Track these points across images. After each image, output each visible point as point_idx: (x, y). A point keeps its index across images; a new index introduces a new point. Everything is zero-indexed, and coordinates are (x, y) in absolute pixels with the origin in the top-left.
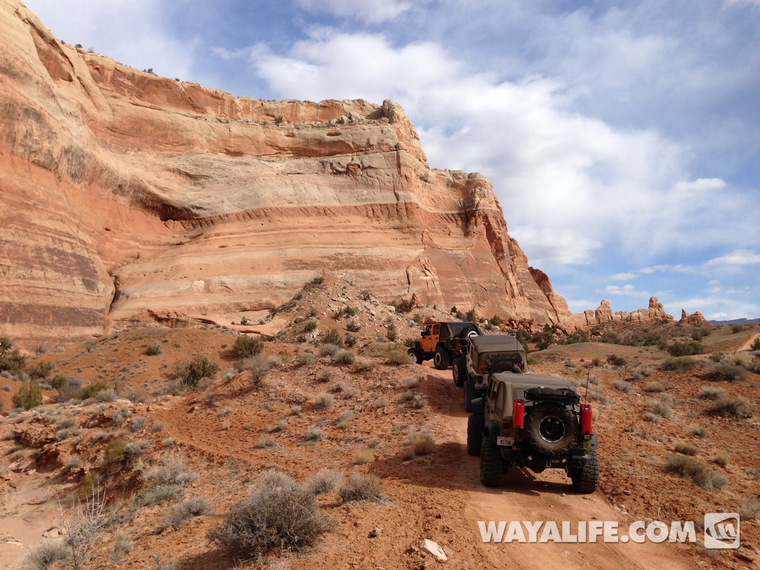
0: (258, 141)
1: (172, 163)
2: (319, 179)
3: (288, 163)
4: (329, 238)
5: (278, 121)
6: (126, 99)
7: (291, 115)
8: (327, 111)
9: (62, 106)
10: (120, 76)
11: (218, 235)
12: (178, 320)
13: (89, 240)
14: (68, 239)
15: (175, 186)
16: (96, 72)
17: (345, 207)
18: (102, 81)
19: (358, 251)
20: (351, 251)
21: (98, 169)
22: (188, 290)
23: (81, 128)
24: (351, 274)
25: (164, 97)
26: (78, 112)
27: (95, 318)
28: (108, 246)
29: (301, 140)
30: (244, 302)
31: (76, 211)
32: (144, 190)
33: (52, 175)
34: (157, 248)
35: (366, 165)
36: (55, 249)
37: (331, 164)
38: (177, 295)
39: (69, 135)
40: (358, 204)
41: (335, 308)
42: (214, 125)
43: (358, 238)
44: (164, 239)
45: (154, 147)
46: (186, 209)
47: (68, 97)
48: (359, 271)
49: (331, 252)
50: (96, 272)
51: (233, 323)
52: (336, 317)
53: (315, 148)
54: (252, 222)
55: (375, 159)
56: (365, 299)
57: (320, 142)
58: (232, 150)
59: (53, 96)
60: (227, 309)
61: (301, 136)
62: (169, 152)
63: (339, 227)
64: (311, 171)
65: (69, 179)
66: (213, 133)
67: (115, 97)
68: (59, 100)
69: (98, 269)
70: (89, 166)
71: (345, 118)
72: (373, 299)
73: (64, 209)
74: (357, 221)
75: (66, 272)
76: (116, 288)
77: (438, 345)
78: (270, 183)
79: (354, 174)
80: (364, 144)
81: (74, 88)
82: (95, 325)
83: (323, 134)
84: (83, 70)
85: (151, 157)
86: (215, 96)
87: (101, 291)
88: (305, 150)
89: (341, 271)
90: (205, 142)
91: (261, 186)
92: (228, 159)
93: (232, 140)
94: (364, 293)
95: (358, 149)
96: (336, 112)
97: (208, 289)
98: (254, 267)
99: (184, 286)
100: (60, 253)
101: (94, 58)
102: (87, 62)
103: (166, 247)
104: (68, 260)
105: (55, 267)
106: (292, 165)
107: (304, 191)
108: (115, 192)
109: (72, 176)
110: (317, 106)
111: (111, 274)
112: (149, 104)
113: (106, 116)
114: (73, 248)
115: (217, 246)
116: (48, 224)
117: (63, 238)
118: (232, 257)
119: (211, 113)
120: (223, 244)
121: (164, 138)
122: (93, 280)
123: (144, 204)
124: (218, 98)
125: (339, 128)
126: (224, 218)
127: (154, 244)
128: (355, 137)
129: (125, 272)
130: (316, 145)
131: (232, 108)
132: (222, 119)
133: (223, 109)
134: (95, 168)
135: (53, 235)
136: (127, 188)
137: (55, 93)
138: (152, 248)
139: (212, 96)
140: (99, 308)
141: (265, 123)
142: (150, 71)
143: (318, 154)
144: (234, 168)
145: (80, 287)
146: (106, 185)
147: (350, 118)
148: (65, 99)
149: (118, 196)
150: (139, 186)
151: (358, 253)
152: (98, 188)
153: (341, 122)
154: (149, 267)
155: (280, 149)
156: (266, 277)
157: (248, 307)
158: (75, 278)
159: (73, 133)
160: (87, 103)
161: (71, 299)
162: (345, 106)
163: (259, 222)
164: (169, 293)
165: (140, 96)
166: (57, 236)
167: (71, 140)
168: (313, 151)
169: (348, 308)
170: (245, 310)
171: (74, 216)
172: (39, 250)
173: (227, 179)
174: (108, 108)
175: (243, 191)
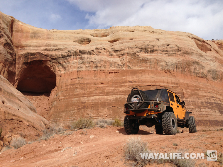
9: (207, 58)
13: (221, 97)
14: (212, 98)
16: (220, 45)
23: (215, 63)
26: (214, 59)
31: (215, 89)
33: (205, 79)
47: (209, 55)
59: (202, 56)
65: (212, 80)
70: (219, 74)
73: (210, 89)
75: (213, 109)
81: (212, 52)
84: (215, 46)
100: (210, 103)
101: (218, 41)
102: (216, 43)
104: (213, 105)
105: (209, 107)
109: (213, 78)
114: (214, 101)
116: (205, 94)
134: (222, 74)
145: (218, 113)
158: (216, 110)
160: (217, 55)
161: (215, 118)
166: (208, 98)
167: (211, 67)
171: (214, 91)
172: (202, 102)
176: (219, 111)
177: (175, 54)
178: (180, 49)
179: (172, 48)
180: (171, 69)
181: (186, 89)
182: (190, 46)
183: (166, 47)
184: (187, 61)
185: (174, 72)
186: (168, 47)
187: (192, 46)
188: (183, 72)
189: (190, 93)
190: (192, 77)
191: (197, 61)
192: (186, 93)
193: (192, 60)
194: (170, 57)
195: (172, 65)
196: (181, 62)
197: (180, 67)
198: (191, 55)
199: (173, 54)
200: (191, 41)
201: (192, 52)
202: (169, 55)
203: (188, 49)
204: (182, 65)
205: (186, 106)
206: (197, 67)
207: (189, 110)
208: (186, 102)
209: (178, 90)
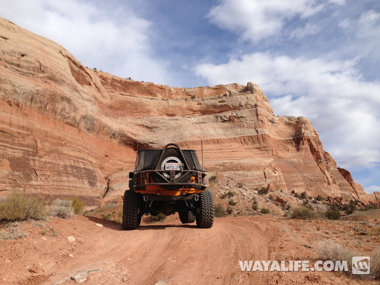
0: (183, 108)
1: (139, 122)
2: (215, 125)
3: (199, 118)
4: (220, 155)
5: (193, 97)
6: (118, 92)
7: (200, 94)
8: (218, 90)
9: (83, 95)
10: (115, 82)
13: (94, 161)
14: (82, 161)
15: (141, 133)
16: (103, 80)
17: (229, 139)
18: (106, 85)
19: (236, 161)
20: (232, 161)
21: (102, 126)
23: (93, 107)
24: (232, 174)
25: (136, 90)
26: (93, 99)
27: (94, 201)
28: (106, 164)
29: (205, 106)
31: (88, 147)
32: (126, 136)
33: (76, 129)
35: (239, 116)
36: (75, 166)
37: (221, 117)
39: (86, 110)
40: (236, 137)
41: (223, 192)
42: (160, 102)
43: (236, 154)
45: (131, 115)
46: (146, 144)
47: (87, 92)
48: (237, 172)
49: (221, 162)
50: (96, 177)
52: (223, 197)
53: (212, 110)
55: (244, 113)
56: (240, 187)
57: (215, 106)
58: (170, 113)
59: (77, 91)
61: (204, 104)
62: (138, 117)
63: (226, 149)
64: (210, 121)
65: (86, 131)
66: (160, 106)
67: (112, 92)
68: (81, 93)
69: (97, 176)
70: (97, 125)
71: (228, 93)
72: (244, 187)
73: (81, 146)
74: (235, 145)
75: (80, 177)
76: (108, 185)
78: (189, 128)
79: (233, 121)
80: (238, 105)
81: (92, 88)
82: (94, 205)
83: (216, 102)
84: (98, 81)
85: (129, 119)
86: (162, 88)
87: (98, 187)
88: (207, 111)
89: (227, 172)
90: (156, 110)
91: (184, 130)
92: (168, 118)
93: (170, 108)
94: (239, 184)
95: (234, 108)
96: (223, 90)
100: (77, 168)
101: (102, 74)
102: (99, 76)
104: (81, 171)
105: (74, 175)
106: (200, 119)
107: (206, 131)
108: (111, 137)
109: (88, 130)
110: (213, 89)
111: (106, 178)
112: (129, 94)
113: (108, 101)
114: (84, 165)
116: (72, 153)
117: (79, 160)
119: (159, 96)
121: (136, 110)
122: (94, 181)
123: (126, 142)
124: (163, 89)
125: (224, 99)
127: (130, 163)
128: (233, 102)
129: (112, 178)
130: (213, 108)
131: (169, 93)
132: (165, 99)
133: (165, 94)
134: (100, 126)
135: (74, 159)
136: (117, 135)
137: (78, 89)
139: (160, 88)
140: (97, 196)
141: (186, 99)
142: (130, 78)
143: (214, 112)
144: (170, 122)
145: (87, 185)
146: (106, 134)
147: (230, 93)
148: (86, 93)
149: (112, 139)
150: (123, 134)
151: (236, 162)
152: (102, 136)
153: (225, 95)
154: (125, 174)
155: (194, 111)
158: (84, 181)
159: (91, 109)
160: (98, 95)
161: (82, 192)
162: (227, 87)
165: (124, 91)
166: (76, 159)
167: (87, 112)
168: (211, 111)
169: (230, 192)
171: (87, 149)
172: (66, 166)
173: (167, 128)
174: (109, 97)
175: (175, 133)
176: (89, 181)
177: (33, 75)
178: (43, 69)
179: (29, 62)
180: (21, 100)
181: (42, 141)
182: (61, 69)
183: (19, 58)
184: (52, 93)
185: (25, 108)
186: (22, 58)
187: (64, 69)
188: (43, 111)
189: (48, 148)
190: (56, 121)
191: (68, 96)
192: (41, 147)
193: (60, 92)
194: (22, 79)
195: (24, 93)
196: (41, 91)
197: (38, 99)
198: (61, 85)
199: (29, 75)
200: (62, 61)
201: (63, 80)
202: (22, 73)
203: (57, 73)
204: (42, 97)
205: (38, 170)
206: (66, 106)
207: (43, 178)
208: (39, 163)
209: (29, 141)
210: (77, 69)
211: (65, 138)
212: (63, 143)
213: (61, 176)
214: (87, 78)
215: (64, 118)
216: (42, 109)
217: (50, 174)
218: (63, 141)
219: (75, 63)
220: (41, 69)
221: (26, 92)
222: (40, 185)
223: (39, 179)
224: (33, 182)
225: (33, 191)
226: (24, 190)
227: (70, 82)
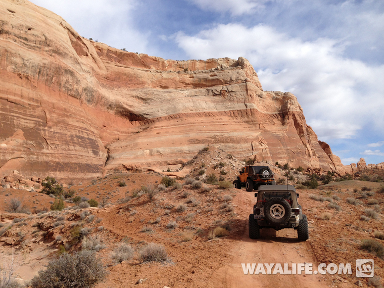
0: (176, 81)
1: (134, 93)
2: (206, 98)
4: (211, 128)
5: (186, 70)
6: (113, 63)
7: (192, 67)
8: (210, 64)
9: (83, 68)
10: (110, 53)
11: (156, 127)
12: (137, 170)
13: (96, 131)
14: (86, 131)
15: (136, 104)
16: (99, 51)
17: (219, 112)
18: (102, 55)
19: (226, 134)
20: (222, 134)
21: (100, 98)
22: (142, 154)
23: (92, 78)
24: (223, 146)
25: (131, 62)
26: (91, 71)
27: (98, 169)
28: (105, 134)
29: (197, 79)
30: (169, 161)
31: (90, 118)
32: (121, 107)
33: (78, 101)
34: (128, 135)
35: (230, 90)
36: (80, 136)
37: (212, 91)
38: (136, 157)
39: (86, 82)
40: (226, 110)
41: (214, 163)
42: (154, 74)
43: (226, 127)
44: (131, 130)
45: (126, 86)
46: (141, 115)
47: (86, 64)
48: (227, 144)
49: (212, 134)
50: (99, 146)
51: (163, 171)
52: (215, 167)
53: (204, 83)
54: (172, 120)
55: (235, 87)
56: (230, 158)
57: (206, 80)
58: (163, 86)
59: (79, 63)
60: (160, 164)
61: (197, 77)
62: (133, 88)
63: (217, 122)
64: (202, 94)
65: (87, 103)
66: (154, 78)
67: (108, 63)
68: (81, 65)
70: (96, 96)
71: (219, 67)
72: (234, 158)
73: (84, 117)
74: (225, 119)
75: (85, 147)
76: (108, 154)
77: (248, 178)
78: (182, 101)
79: (224, 95)
80: (229, 80)
81: (89, 59)
82: (98, 172)
83: (208, 76)
84: (93, 51)
85: (125, 91)
87: (101, 155)
88: (199, 84)
89: (218, 144)
90: (150, 82)
91: (177, 103)
92: (161, 90)
93: (163, 81)
94: (229, 155)
95: (226, 83)
96: (214, 64)
97: (151, 154)
98: (173, 143)
99: (139, 153)
100: (82, 138)
101: (98, 44)
102: (95, 47)
103: (132, 134)
104: (85, 141)
105: (80, 144)
106: (192, 92)
107: (198, 105)
108: (108, 108)
109: (88, 101)
110: (205, 62)
111: (106, 148)
112: (124, 65)
113: (103, 72)
114: (88, 135)
115: (155, 133)
116: (77, 124)
117: (83, 131)
118: (163, 138)
119: (153, 68)
120: (158, 132)
121: (131, 81)
122: (97, 151)
123: (122, 113)
124: (157, 61)
125: (216, 73)
126: (159, 119)
127: (126, 133)
128: (224, 76)
129: (112, 147)
130: (204, 81)
131: (163, 65)
132: (158, 71)
133: (159, 66)
134: (98, 97)
136: (113, 106)
137: (79, 62)
138: (125, 134)
139: (154, 60)
140: (100, 164)
141: (179, 72)
142: (124, 49)
143: (205, 86)
144: (164, 95)
145: (91, 154)
146: (104, 105)
147: (221, 67)
148: (85, 65)
149: (109, 110)
150: (119, 105)
151: (226, 135)
152: (100, 107)
153: (217, 69)
154: (123, 144)
155: (186, 84)
156: (180, 148)
157: (171, 163)
158: (89, 150)
159: (89, 81)
160: (95, 66)
161: (87, 160)
162: (219, 61)
163: (176, 120)
164: (132, 156)
165: (119, 62)
166: (80, 130)
167: (87, 84)
168: (203, 84)
169: (221, 163)
170: (169, 164)
171: (89, 120)
172: (72, 136)
173: (161, 100)
174: (105, 68)
175: (168, 105)
176: (93, 150)
177: (39, 48)
178: (48, 43)
179: (35, 36)
180: (30, 73)
181: (50, 112)
182: (64, 42)
183: (26, 32)
184: (57, 66)
185: (34, 80)
186: (29, 32)
187: (66, 42)
188: (49, 83)
189: (56, 119)
190: (61, 93)
191: (71, 69)
192: (50, 118)
193: (64, 65)
194: (30, 53)
195: (33, 66)
196: (48, 64)
197: (45, 72)
198: (64, 58)
199: (36, 48)
200: (64, 33)
201: (66, 53)
202: (29, 47)
203: (61, 46)
204: (48, 70)
205: (48, 139)
206: (70, 78)
207: (53, 147)
208: (48, 133)
209: (38, 112)
210: (75, 40)
211: (70, 110)
212: (68, 114)
213: (69, 145)
214: (84, 49)
215: (68, 90)
216: (48, 81)
217: (59, 143)
218: (68, 112)
219: (73, 34)
220: (46, 43)
221: (34, 65)
222: (50, 153)
223: (50, 148)
224: (45, 151)
225: (45, 158)
226: (37, 158)
227: (72, 55)
